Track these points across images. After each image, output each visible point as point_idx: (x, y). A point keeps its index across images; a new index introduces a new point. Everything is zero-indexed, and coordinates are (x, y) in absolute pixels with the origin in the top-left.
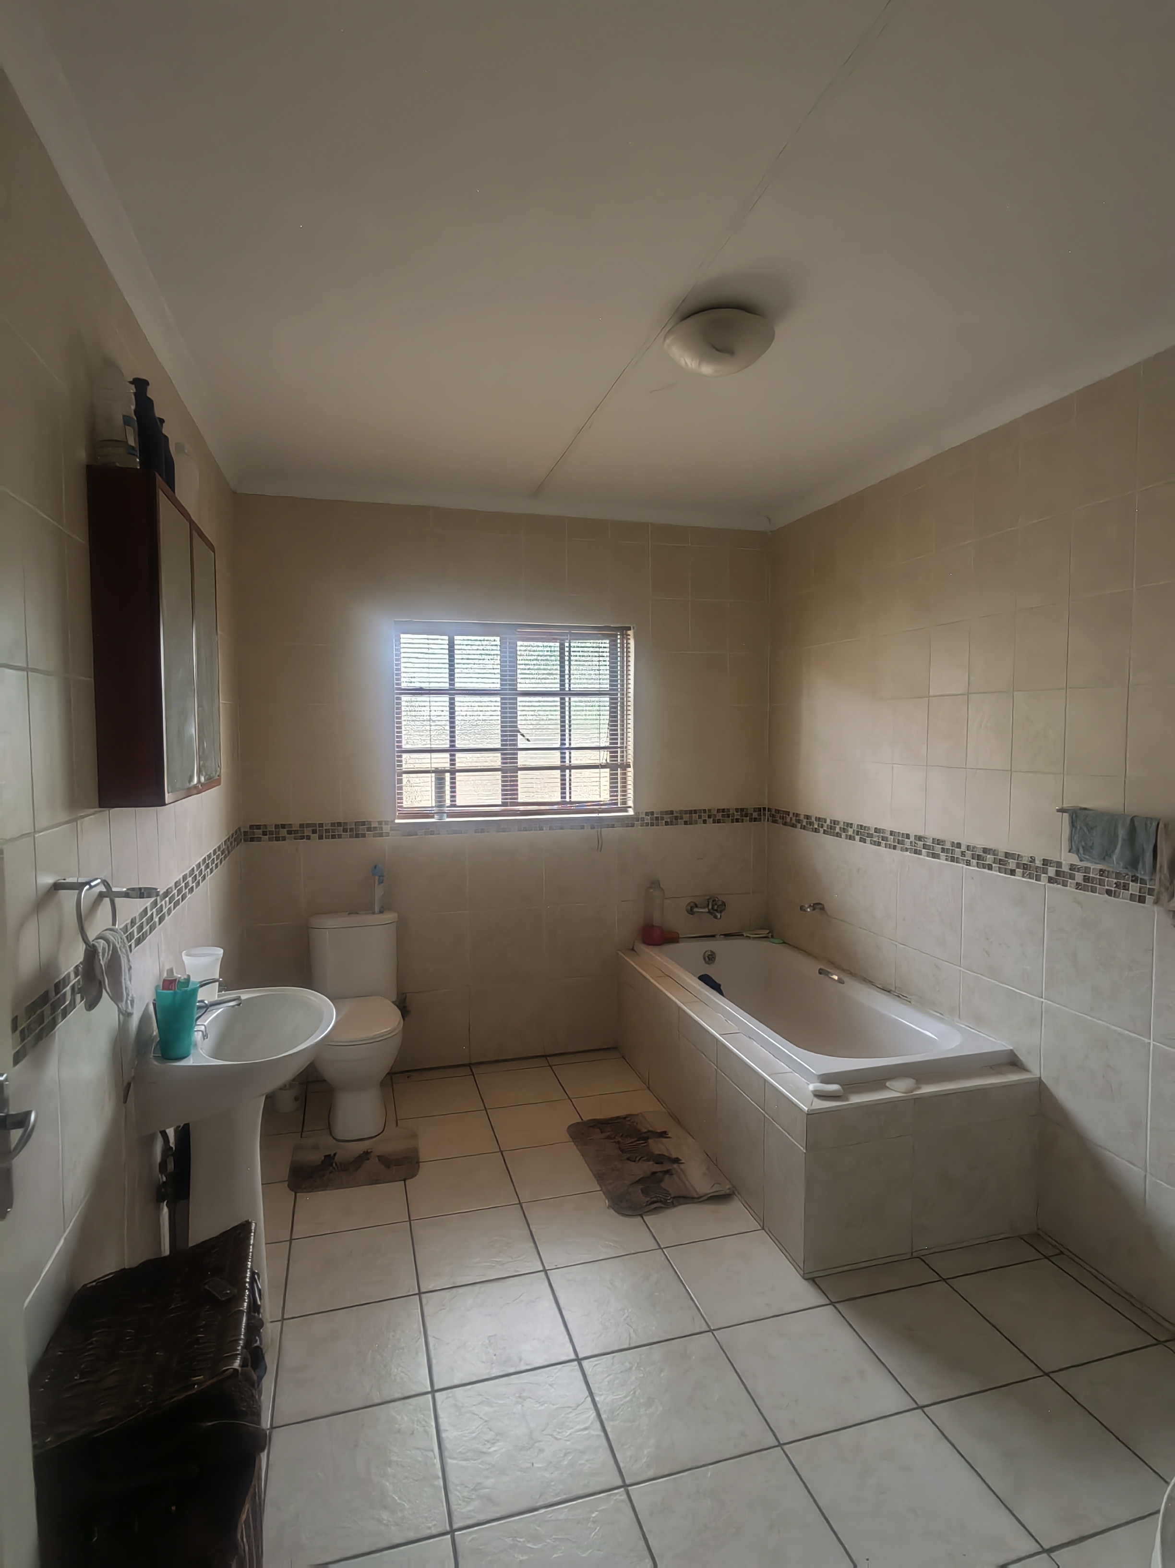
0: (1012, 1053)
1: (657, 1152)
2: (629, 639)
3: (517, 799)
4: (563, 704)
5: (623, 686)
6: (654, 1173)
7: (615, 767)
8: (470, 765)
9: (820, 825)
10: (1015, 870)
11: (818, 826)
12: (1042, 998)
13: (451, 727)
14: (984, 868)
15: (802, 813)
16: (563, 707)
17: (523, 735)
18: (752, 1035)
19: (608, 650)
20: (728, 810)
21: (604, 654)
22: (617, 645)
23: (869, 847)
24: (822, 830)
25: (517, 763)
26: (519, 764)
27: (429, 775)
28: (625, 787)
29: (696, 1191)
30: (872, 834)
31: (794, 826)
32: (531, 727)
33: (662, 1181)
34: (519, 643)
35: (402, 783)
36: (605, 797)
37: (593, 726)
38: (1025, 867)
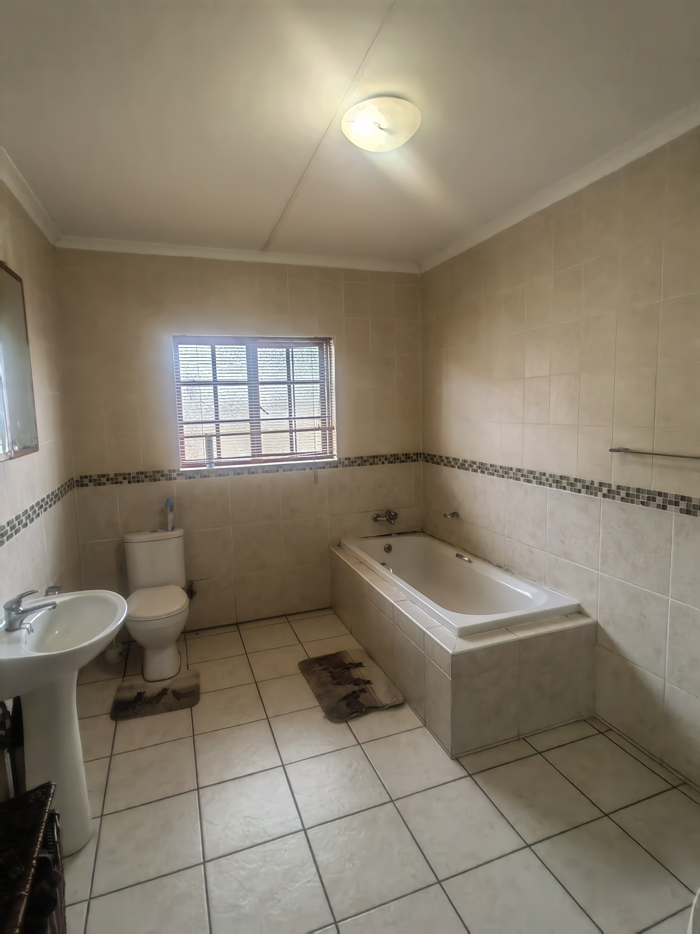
0: (579, 605)
1: (356, 677)
2: (331, 346)
3: (261, 452)
4: (289, 389)
5: (328, 376)
6: (354, 692)
7: (325, 430)
8: (229, 431)
9: (455, 463)
10: (581, 490)
11: (454, 464)
12: (598, 570)
13: (215, 406)
14: (561, 488)
15: (444, 455)
16: (289, 392)
17: (264, 411)
18: (415, 602)
19: (318, 353)
20: (398, 455)
21: (316, 356)
22: (324, 350)
23: (486, 476)
24: (456, 466)
25: (260, 429)
26: (262, 429)
27: (201, 438)
28: (331, 442)
29: (381, 703)
30: (489, 468)
31: (439, 464)
32: (269, 405)
33: (359, 697)
34: (258, 350)
35: (184, 444)
36: (319, 449)
37: (309, 403)
38: (588, 487)
